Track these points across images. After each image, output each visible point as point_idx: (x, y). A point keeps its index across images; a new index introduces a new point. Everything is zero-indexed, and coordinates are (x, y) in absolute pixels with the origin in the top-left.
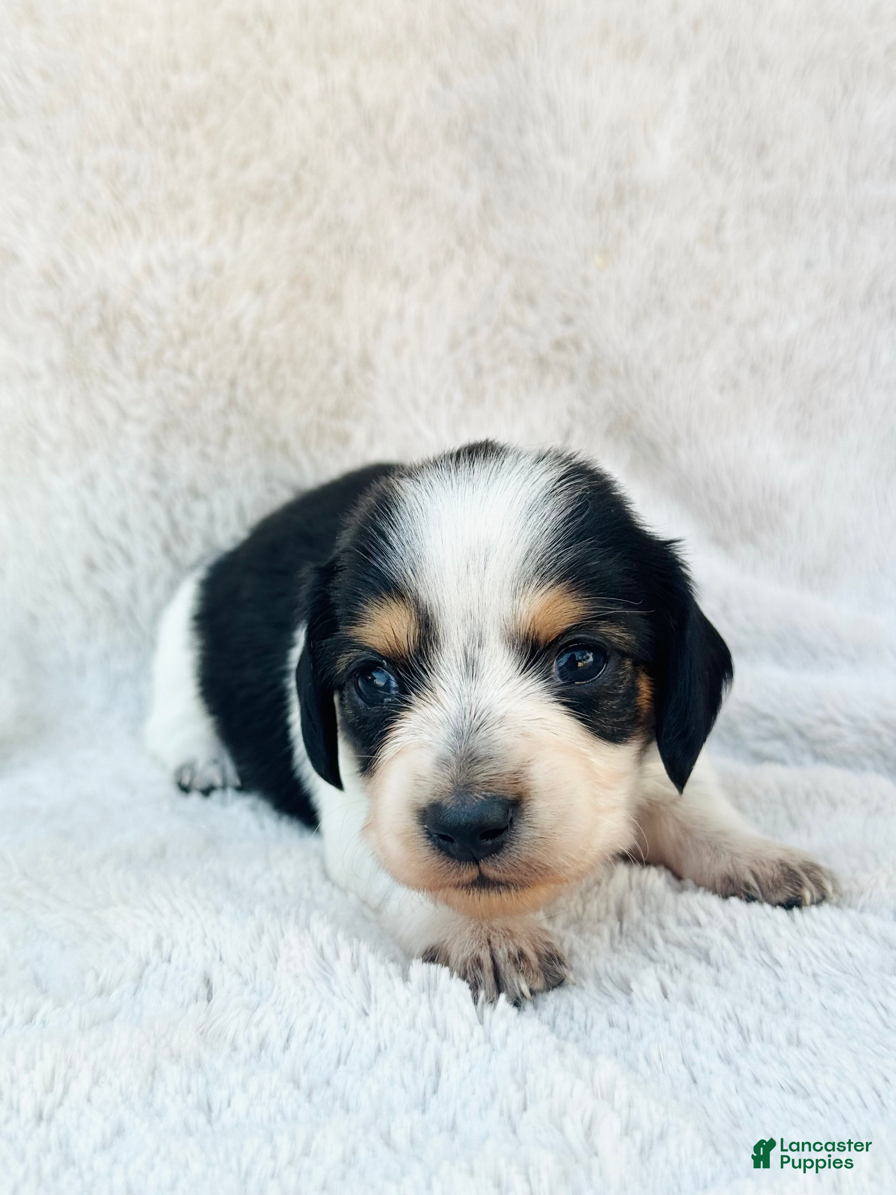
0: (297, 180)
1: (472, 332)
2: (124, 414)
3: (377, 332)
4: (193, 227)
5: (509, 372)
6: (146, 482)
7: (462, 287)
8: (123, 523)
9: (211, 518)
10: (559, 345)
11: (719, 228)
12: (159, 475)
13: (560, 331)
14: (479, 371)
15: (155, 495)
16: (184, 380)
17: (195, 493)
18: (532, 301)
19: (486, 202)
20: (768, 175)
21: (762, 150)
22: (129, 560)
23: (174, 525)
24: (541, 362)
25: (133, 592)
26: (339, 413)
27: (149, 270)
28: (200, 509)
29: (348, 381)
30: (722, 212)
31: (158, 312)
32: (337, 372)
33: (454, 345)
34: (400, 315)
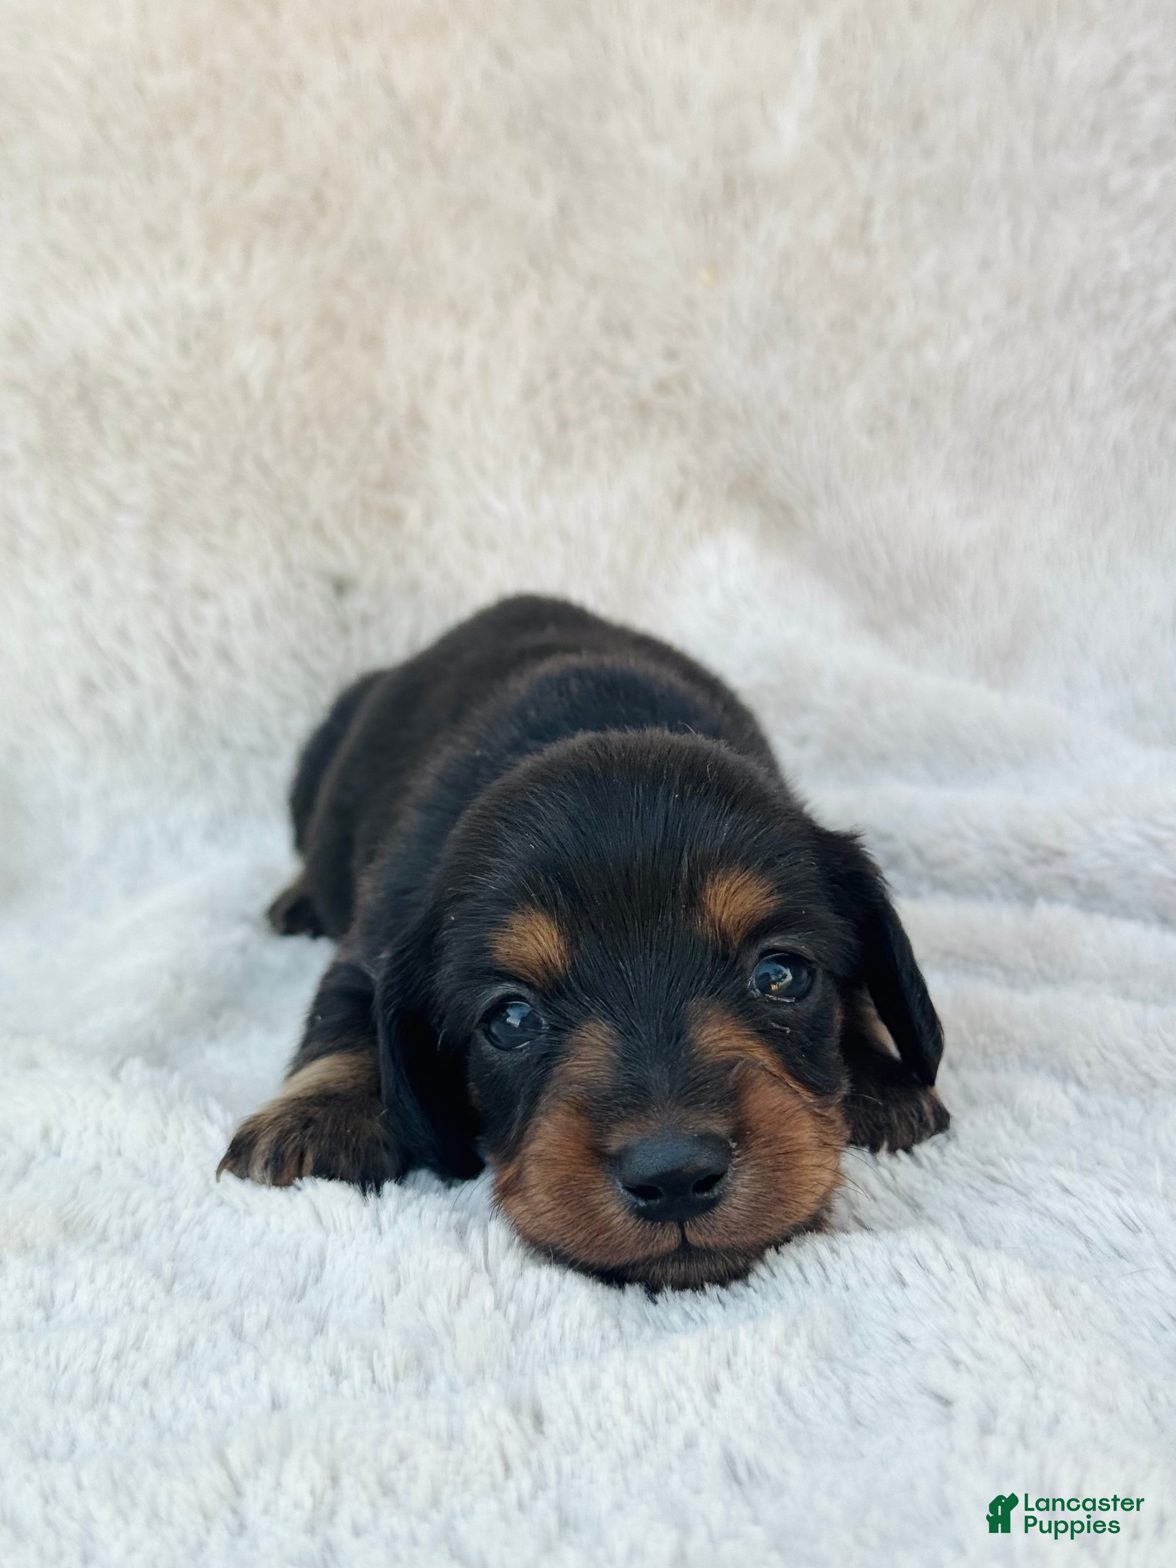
0: (318, 199)
1: (553, 375)
2: (115, 503)
3: (430, 381)
4: (181, 263)
5: (601, 424)
6: (143, 585)
7: (538, 321)
8: (123, 635)
9: (224, 622)
10: (662, 387)
11: (865, 225)
12: (159, 574)
13: (663, 368)
14: (563, 425)
15: (156, 599)
16: (178, 456)
17: (202, 593)
18: (626, 332)
19: (563, 210)
20: (928, 153)
21: (919, 121)
22: (132, 678)
23: (179, 632)
24: (643, 410)
25: (140, 717)
26: (385, 485)
27: (131, 324)
28: (210, 611)
29: (395, 443)
30: (869, 204)
31: (143, 372)
32: (381, 434)
33: (529, 392)
34: (458, 360)
